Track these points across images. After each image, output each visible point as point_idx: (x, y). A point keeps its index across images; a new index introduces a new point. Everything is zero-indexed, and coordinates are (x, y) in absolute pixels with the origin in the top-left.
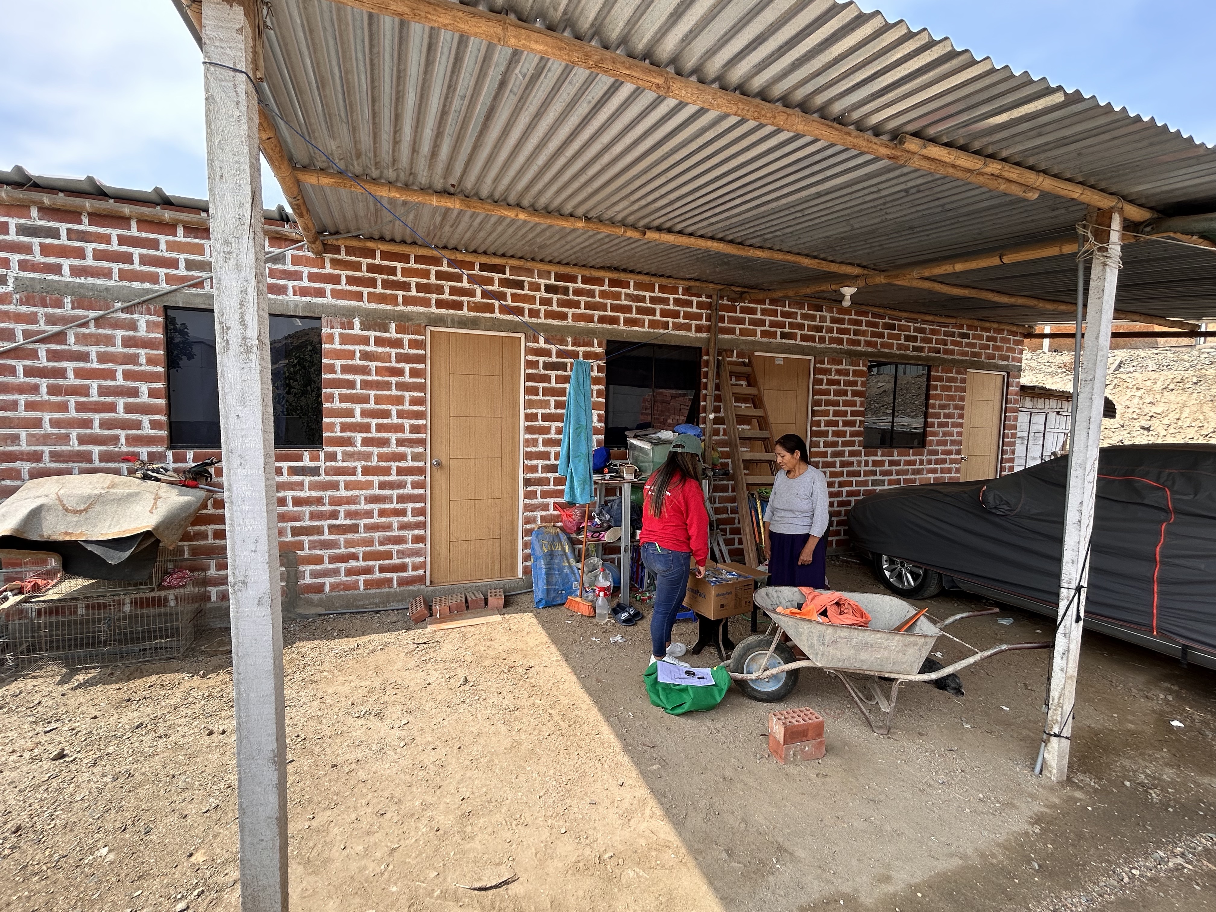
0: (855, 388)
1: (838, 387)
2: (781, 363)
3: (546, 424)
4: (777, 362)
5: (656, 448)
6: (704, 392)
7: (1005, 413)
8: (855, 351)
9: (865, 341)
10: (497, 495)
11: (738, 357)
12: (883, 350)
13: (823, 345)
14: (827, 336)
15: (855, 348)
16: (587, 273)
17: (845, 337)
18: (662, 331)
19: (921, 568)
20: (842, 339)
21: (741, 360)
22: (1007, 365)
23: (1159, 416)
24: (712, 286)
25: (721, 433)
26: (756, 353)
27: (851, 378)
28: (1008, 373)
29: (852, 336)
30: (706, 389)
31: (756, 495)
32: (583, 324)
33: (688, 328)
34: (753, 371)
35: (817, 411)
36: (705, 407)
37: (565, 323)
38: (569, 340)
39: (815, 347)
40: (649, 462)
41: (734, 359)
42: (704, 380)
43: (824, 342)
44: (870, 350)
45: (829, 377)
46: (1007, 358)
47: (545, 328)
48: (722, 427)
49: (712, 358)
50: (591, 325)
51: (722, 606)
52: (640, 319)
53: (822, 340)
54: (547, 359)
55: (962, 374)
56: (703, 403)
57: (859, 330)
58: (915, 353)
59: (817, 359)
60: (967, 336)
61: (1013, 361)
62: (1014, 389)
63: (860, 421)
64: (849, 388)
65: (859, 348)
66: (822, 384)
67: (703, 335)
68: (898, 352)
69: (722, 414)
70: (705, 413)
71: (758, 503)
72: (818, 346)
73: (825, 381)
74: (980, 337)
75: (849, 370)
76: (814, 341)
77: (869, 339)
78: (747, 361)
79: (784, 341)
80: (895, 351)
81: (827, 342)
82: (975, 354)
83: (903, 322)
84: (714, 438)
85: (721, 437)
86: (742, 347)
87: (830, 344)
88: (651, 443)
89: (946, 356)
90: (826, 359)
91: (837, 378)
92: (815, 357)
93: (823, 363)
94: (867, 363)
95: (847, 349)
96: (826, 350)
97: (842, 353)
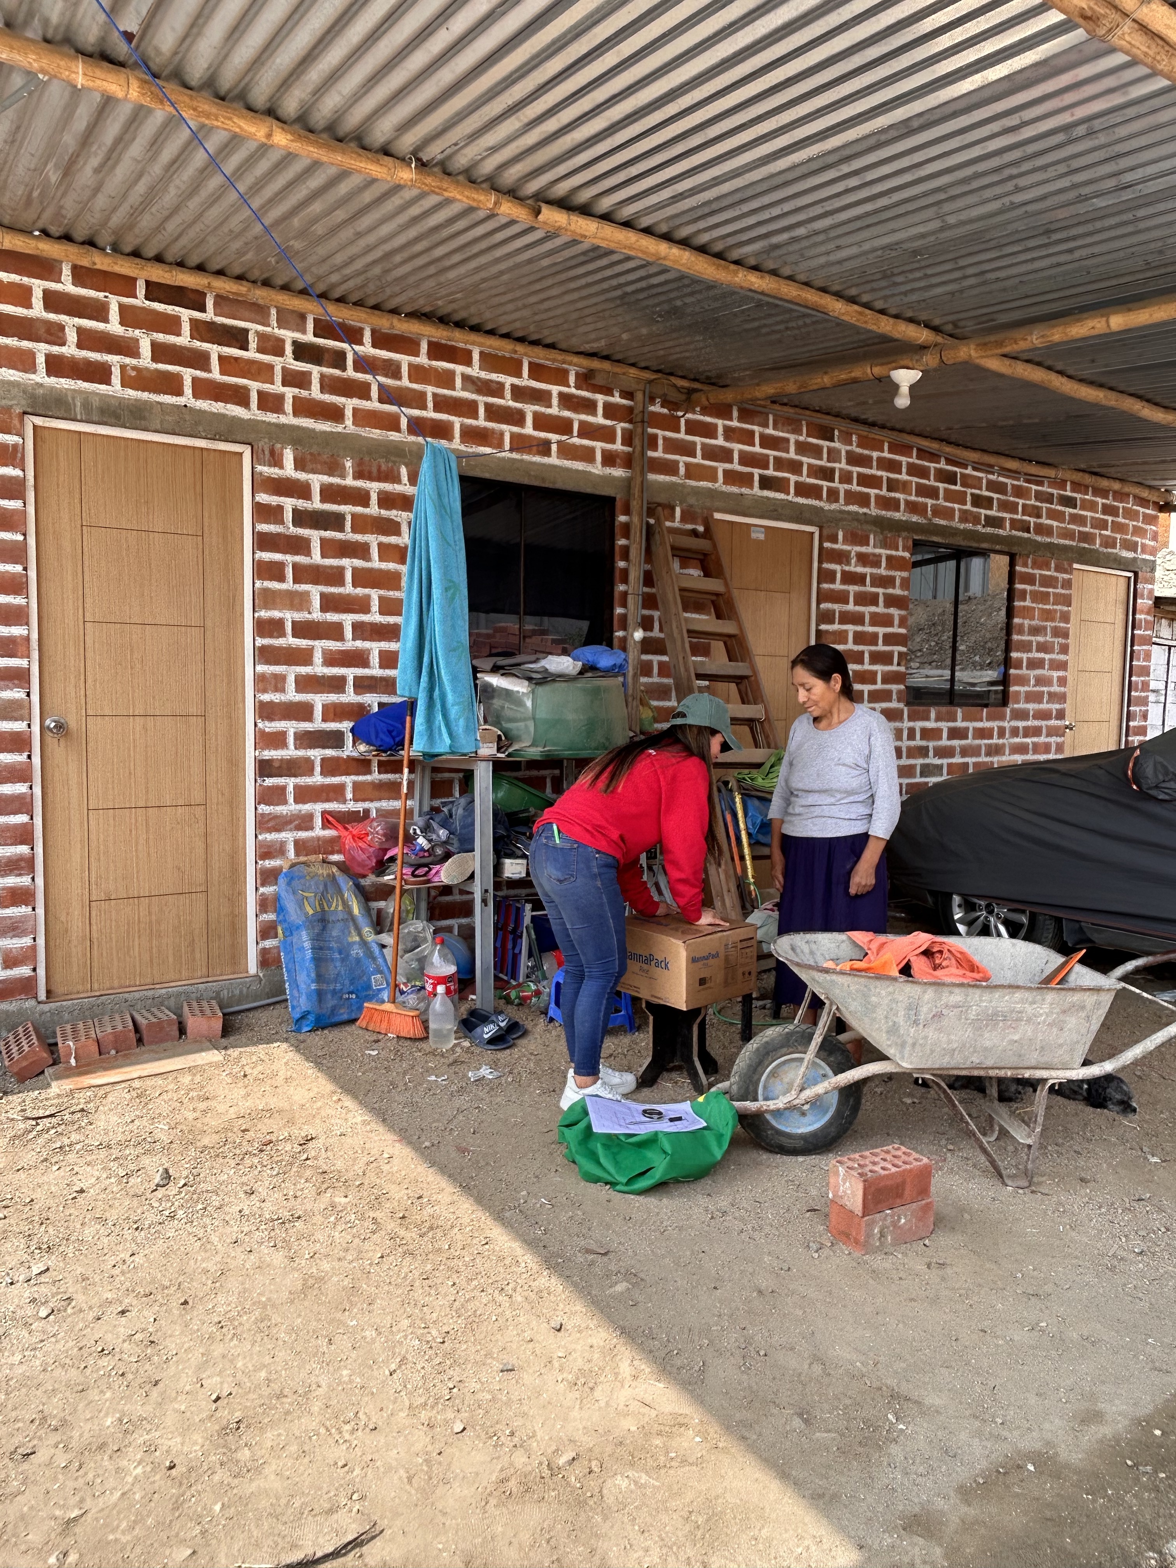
0: (890, 591)
1: (862, 589)
2: (762, 537)
3: (303, 643)
4: (754, 535)
5: (540, 690)
6: (622, 588)
7: (1132, 645)
8: (890, 520)
9: (907, 503)
10: (197, 796)
11: (683, 519)
12: (938, 521)
13: (834, 506)
14: (843, 488)
15: (889, 514)
16: (385, 323)
17: (873, 492)
18: (537, 459)
19: (1023, 912)
20: (868, 496)
21: (689, 527)
22: (1135, 559)
24: (633, 371)
25: (656, 670)
26: (718, 516)
27: (882, 571)
28: (1136, 574)
29: (884, 492)
30: (625, 580)
31: (732, 784)
32: (376, 434)
33: (587, 455)
34: (715, 546)
35: (827, 632)
36: (624, 618)
37: (339, 428)
38: (349, 464)
39: (822, 508)
40: (525, 720)
41: (677, 524)
42: (621, 564)
43: (837, 500)
44: (915, 518)
45: (847, 568)
46: (1133, 547)
47: (296, 437)
48: (656, 659)
49: (636, 519)
50: (394, 436)
51: (702, 982)
52: (493, 431)
53: (833, 495)
54: (301, 504)
55: (1065, 571)
56: (619, 611)
57: (897, 480)
58: (989, 530)
59: (825, 532)
60: (1069, 502)
61: (1143, 552)
62: (1144, 603)
63: (900, 654)
64: (880, 591)
65: (897, 515)
66: (833, 581)
67: (618, 472)
68: (962, 526)
69: (656, 633)
70: (625, 629)
71: (738, 799)
72: (827, 507)
73: (839, 576)
74: (1092, 507)
75: (880, 556)
76: (819, 497)
77: (913, 498)
78: (701, 529)
79: (767, 493)
80: (956, 523)
81: (842, 500)
82: (1086, 537)
83: (969, 471)
84: (644, 680)
85: (655, 679)
86: (692, 500)
87: (847, 503)
88: (530, 679)
89: (1039, 538)
90: (841, 533)
91: (860, 570)
92: (821, 529)
93: (834, 540)
94: (910, 543)
95: (877, 516)
96: (839, 516)
97: (867, 522)
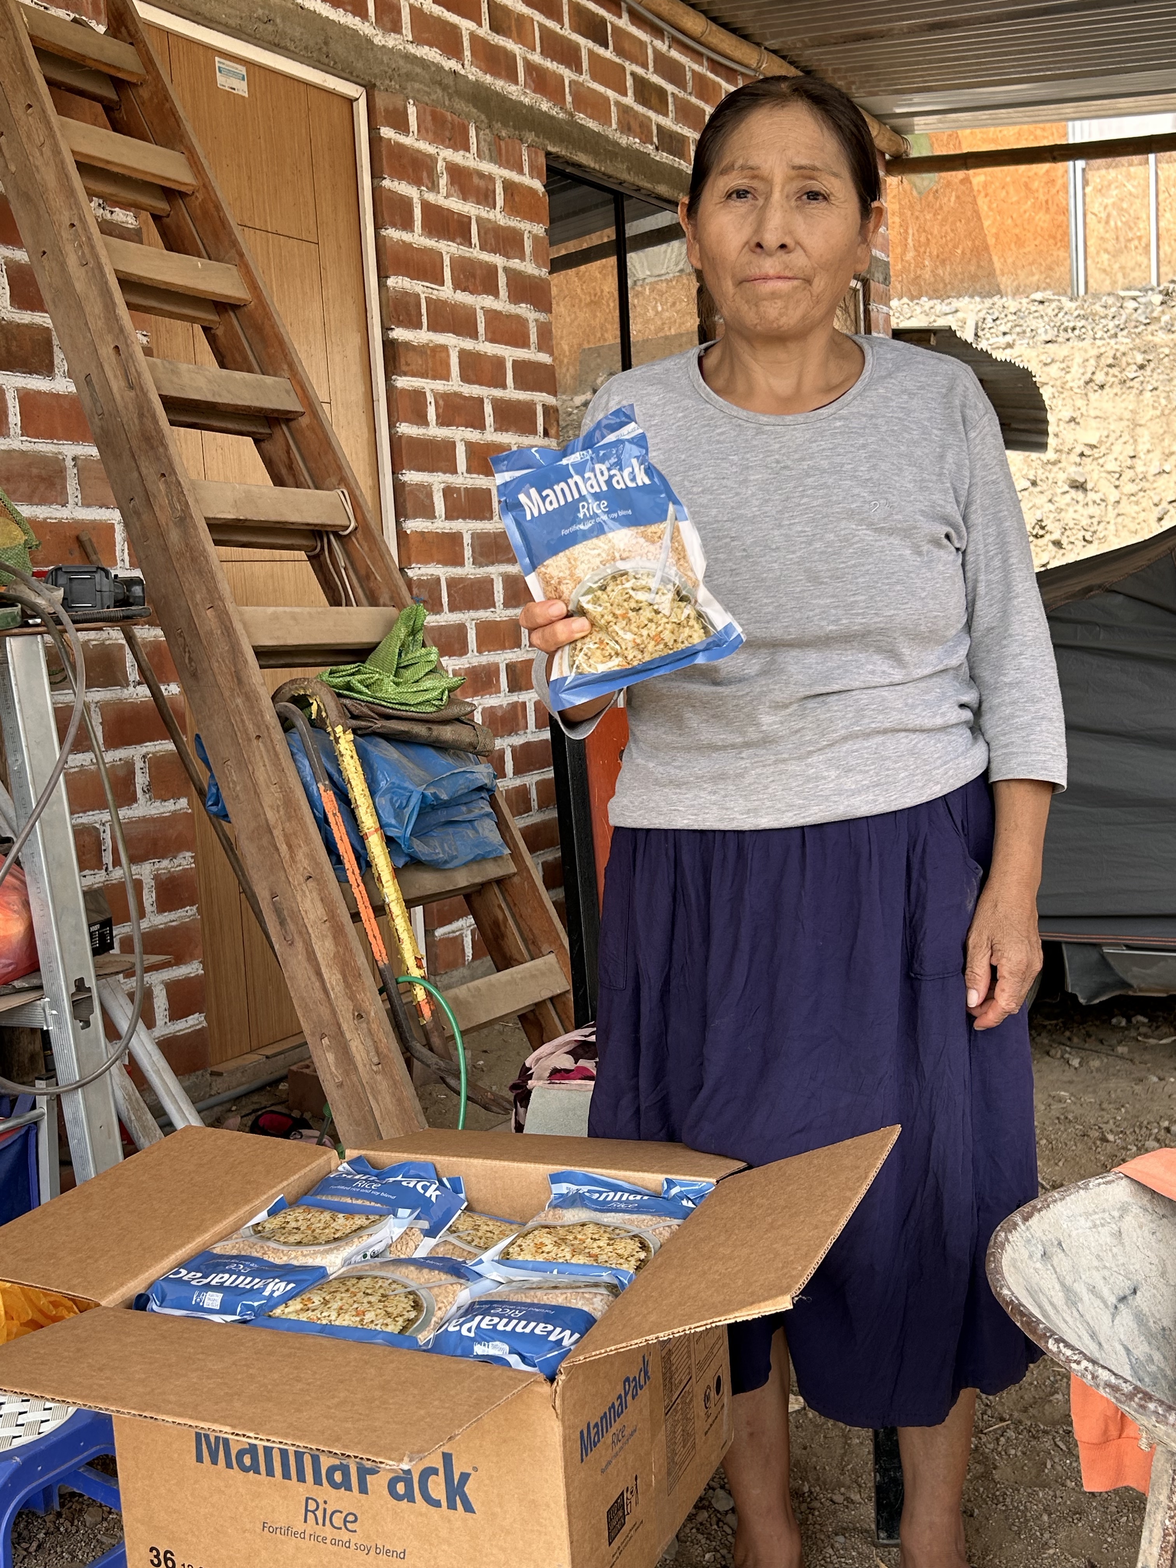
0: (516, 264)
1: (465, 251)
2: (242, 88)
4: (223, 78)
8: (502, 99)
9: (529, 66)
12: (581, 118)
13: (391, 41)
15: (499, 84)
17: (464, 26)
20: (456, 32)
23: (1096, 453)
27: (498, 216)
29: (485, 31)
31: (323, 704)
35: (407, 345)
39: (367, 41)
43: (396, 28)
44: (545, 106)
45: (432, 198)
53: (386, 13)
57: (506, 9)
58: (668, 156)
59: (381, 101)
63: (547, 411)
64: (499, 261)
65: (514, 92)
66: (405, 223)
68: (624, 141)
71: (345, 747)
72: (377, 37)
73: (418, 212)
75: (490, 178)
76: (359, 14)
77: (537, 58)
80: (612, 131)
81: (405, 32)
83: (624, 22)
87: (418, 41)
90: (412, 111)
91: (457, 205)
92: (370, 89)
93: (402, 126)
94: (542, 160)
95: (477, 84)
96: (405, 67)
97: (458, 93)
